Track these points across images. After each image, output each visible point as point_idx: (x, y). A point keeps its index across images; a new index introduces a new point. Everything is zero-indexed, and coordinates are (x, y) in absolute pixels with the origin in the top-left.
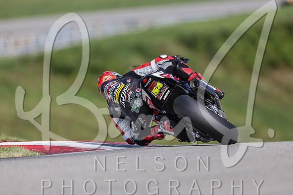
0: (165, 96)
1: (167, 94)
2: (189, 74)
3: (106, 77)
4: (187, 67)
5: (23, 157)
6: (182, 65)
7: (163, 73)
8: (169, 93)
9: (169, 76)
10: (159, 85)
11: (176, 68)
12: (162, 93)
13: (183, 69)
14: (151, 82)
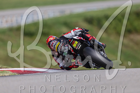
3: (50, 38)
4: (88, 34)
8: (81, 46)
9: (81, 38)
13: (86, 35)
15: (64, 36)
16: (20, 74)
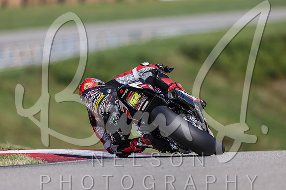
0: (144, 107)
1: (146, 105)
2: (169, 84)
3: (87, 84)
4: (167, 77)
5: (27, 165)
6: (162, 76)
7: (141, 83)
8: (148, 104)
9: (147, 86)
10: (137, 96)
11: (155, 78)
12: (140, 103)
13: (163, 79)
14: (128, 93)
15: (117, 79)
16: (48, 161)
